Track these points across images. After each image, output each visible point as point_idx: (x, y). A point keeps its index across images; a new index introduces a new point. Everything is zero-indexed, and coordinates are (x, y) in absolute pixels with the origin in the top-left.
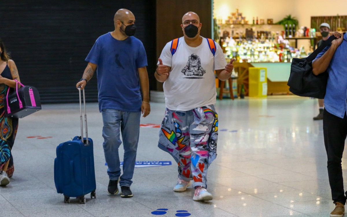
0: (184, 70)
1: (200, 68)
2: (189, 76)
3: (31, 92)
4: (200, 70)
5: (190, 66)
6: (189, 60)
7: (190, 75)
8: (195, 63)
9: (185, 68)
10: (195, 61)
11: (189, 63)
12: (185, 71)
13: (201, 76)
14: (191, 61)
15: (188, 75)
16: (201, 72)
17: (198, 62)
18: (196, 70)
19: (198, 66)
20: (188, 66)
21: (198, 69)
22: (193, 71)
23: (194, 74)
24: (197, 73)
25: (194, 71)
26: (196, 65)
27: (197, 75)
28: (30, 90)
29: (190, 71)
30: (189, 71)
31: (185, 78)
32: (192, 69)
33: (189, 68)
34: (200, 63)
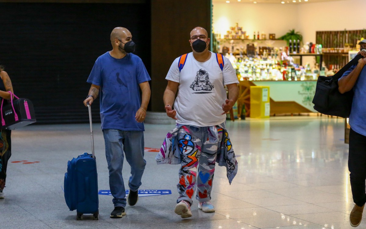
0: (192, 85)
1: (209, 83)
2: (198, 92)
3: (26, 105)
4: (208, 85)
5: (198, 81)
6: (197, 75)
7: (199, 90)
8: (203, 77)
9: (193, 83)
10: (203, 75)
11: (197, 78)
12: (194, 87)
13: (209, 90)
14: (199, 76)
15: (197, 90)
16: (210, 87)
17: (207, 77)
18: (205, 85)
19: (206, 81)
20: (196, 81)
21: (207, 84)
22: (201, 86)
23: (202, 89)
24: (205, 88)
25: (203, 86)
26: (204, 80)
27: (206, 90)
28: (25, 103)
29: (199, 86)
30: (197, 86)
31: (194, 93)
32: (200, 84)
33: (197, 84)
34: (208, 78)
